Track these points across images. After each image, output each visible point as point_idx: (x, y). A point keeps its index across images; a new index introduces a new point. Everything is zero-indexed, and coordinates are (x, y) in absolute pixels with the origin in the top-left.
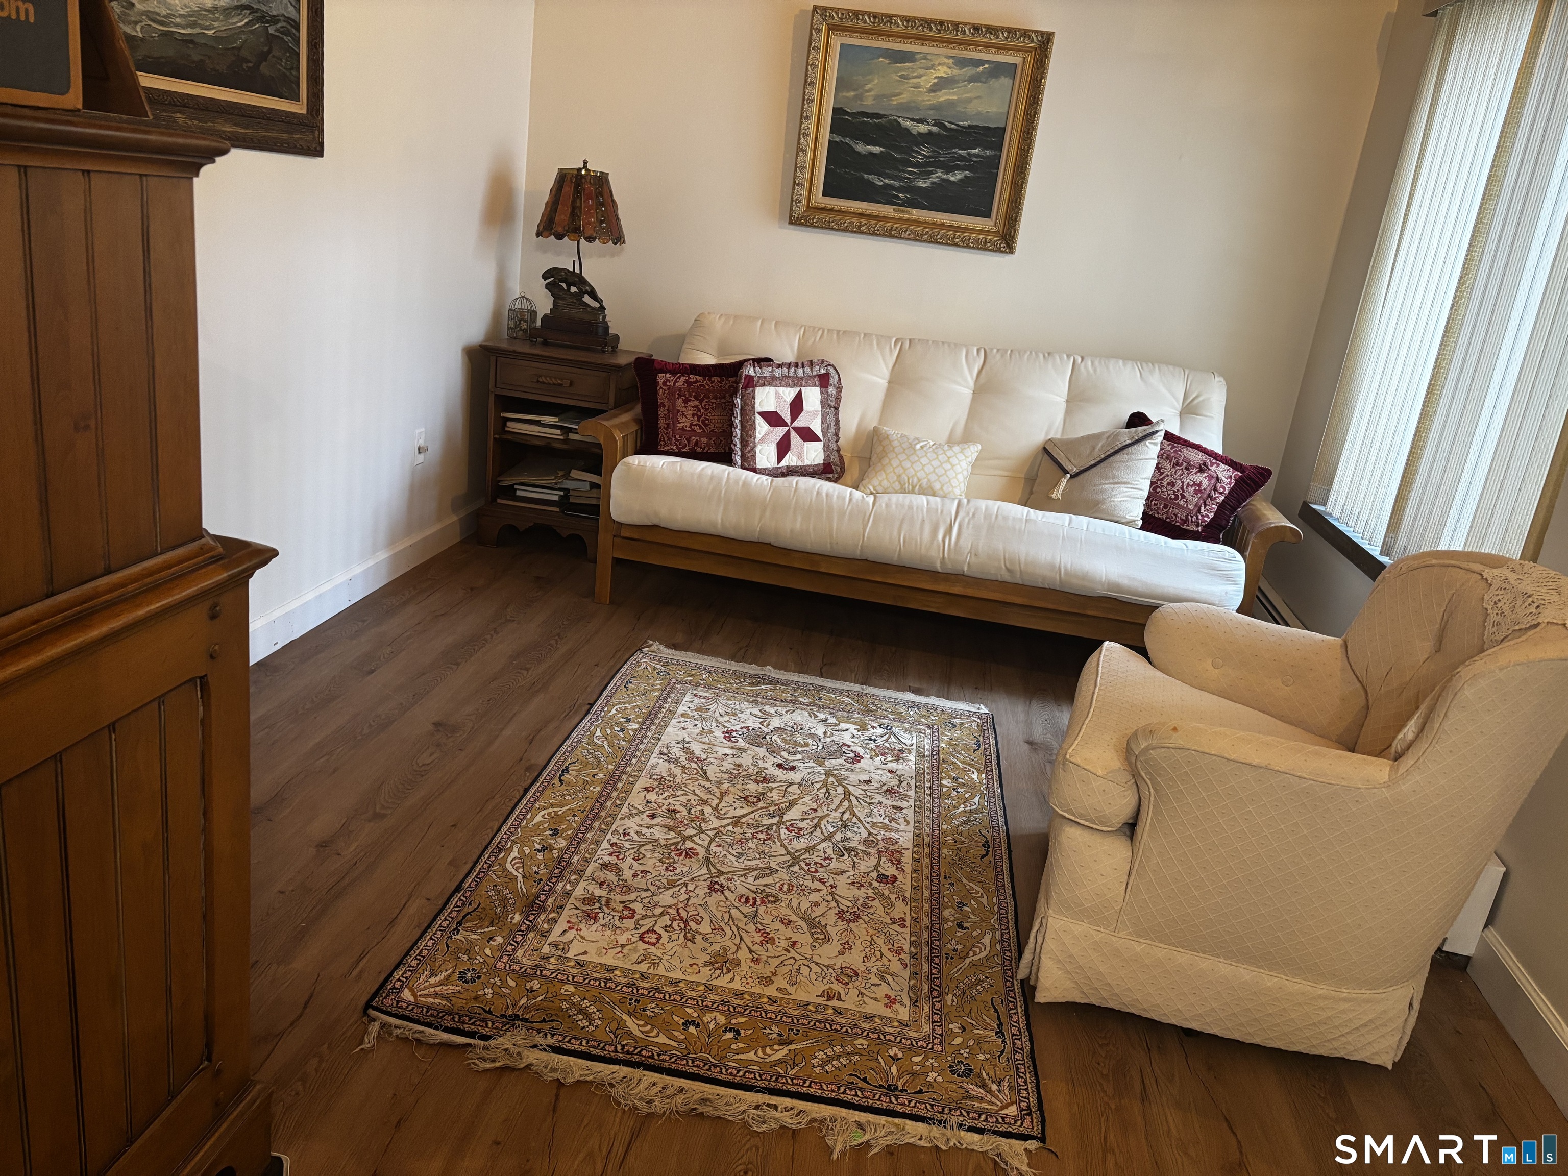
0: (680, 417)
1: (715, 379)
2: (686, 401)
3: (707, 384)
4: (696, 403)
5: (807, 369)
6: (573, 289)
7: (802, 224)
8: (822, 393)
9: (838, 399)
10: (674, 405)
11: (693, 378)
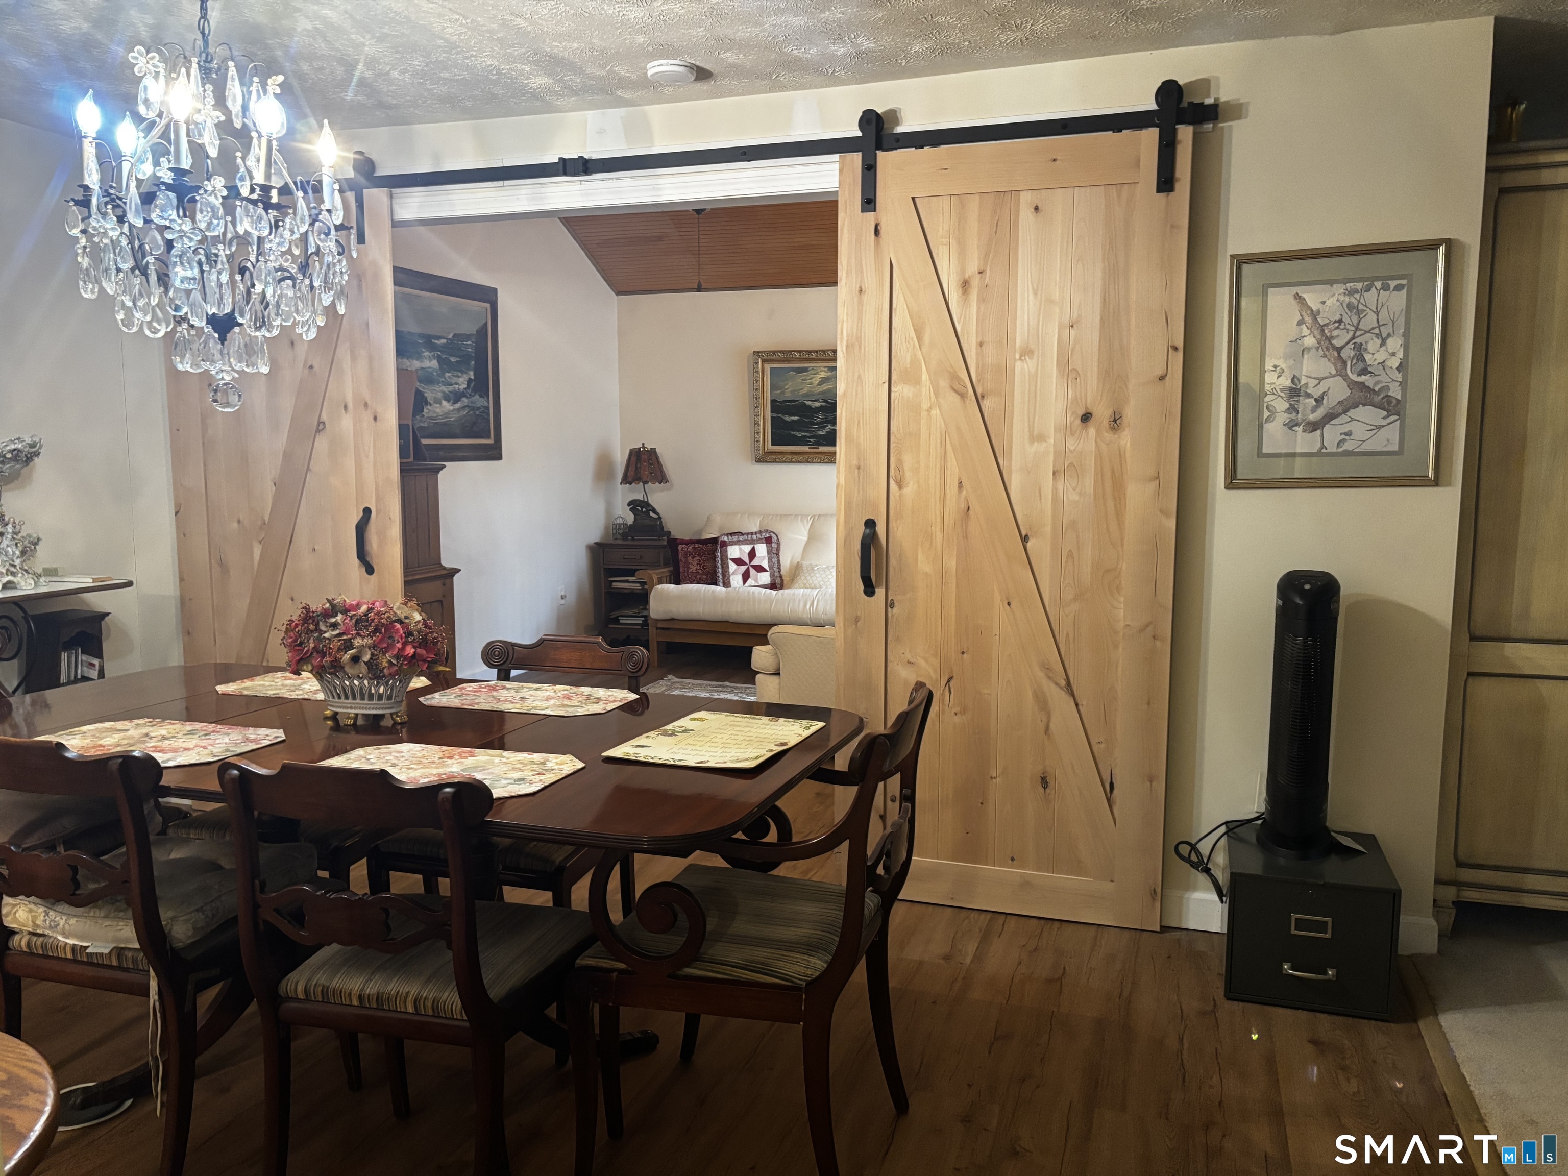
0: (690, 566)
1: (709, 545)
2: (693, 558)
3: (705, 548)
4: (699, 558)
5: (759, 535)
6: (644, 510)
7: (761, 462)
8: (767, 547)
9: (778, 549)
10: (687, 560)
11: (697, 546)
